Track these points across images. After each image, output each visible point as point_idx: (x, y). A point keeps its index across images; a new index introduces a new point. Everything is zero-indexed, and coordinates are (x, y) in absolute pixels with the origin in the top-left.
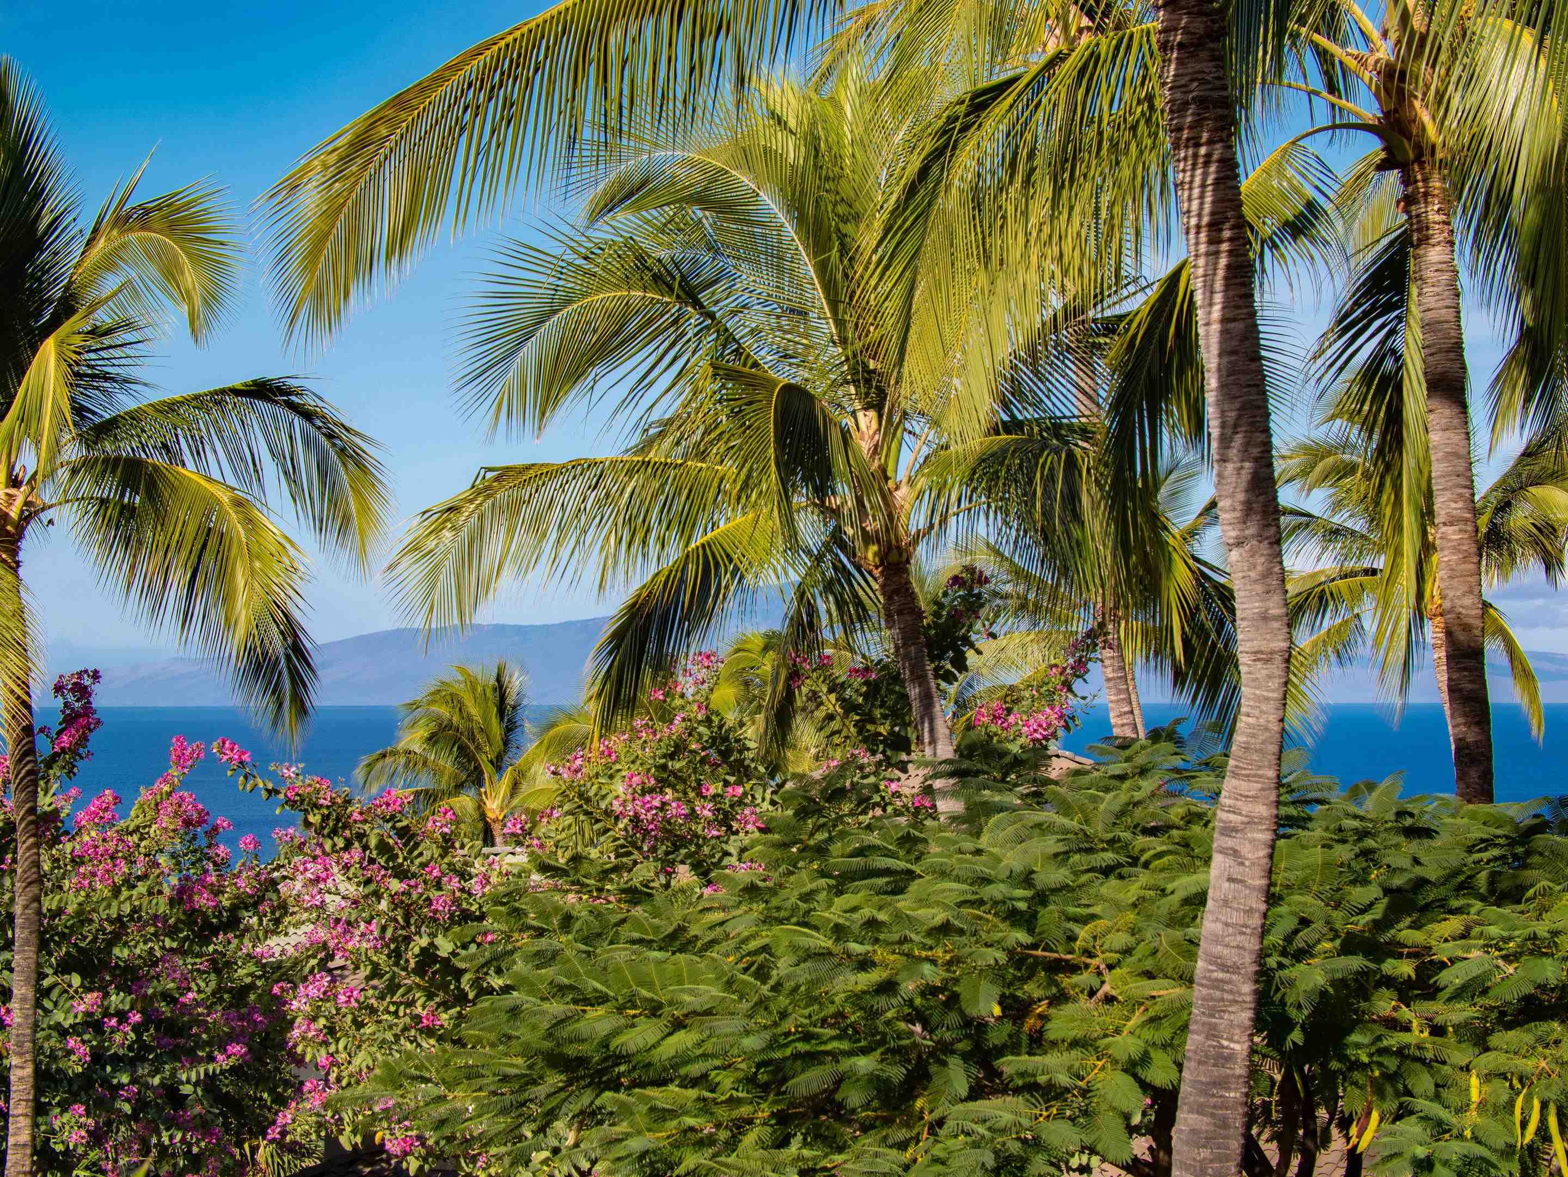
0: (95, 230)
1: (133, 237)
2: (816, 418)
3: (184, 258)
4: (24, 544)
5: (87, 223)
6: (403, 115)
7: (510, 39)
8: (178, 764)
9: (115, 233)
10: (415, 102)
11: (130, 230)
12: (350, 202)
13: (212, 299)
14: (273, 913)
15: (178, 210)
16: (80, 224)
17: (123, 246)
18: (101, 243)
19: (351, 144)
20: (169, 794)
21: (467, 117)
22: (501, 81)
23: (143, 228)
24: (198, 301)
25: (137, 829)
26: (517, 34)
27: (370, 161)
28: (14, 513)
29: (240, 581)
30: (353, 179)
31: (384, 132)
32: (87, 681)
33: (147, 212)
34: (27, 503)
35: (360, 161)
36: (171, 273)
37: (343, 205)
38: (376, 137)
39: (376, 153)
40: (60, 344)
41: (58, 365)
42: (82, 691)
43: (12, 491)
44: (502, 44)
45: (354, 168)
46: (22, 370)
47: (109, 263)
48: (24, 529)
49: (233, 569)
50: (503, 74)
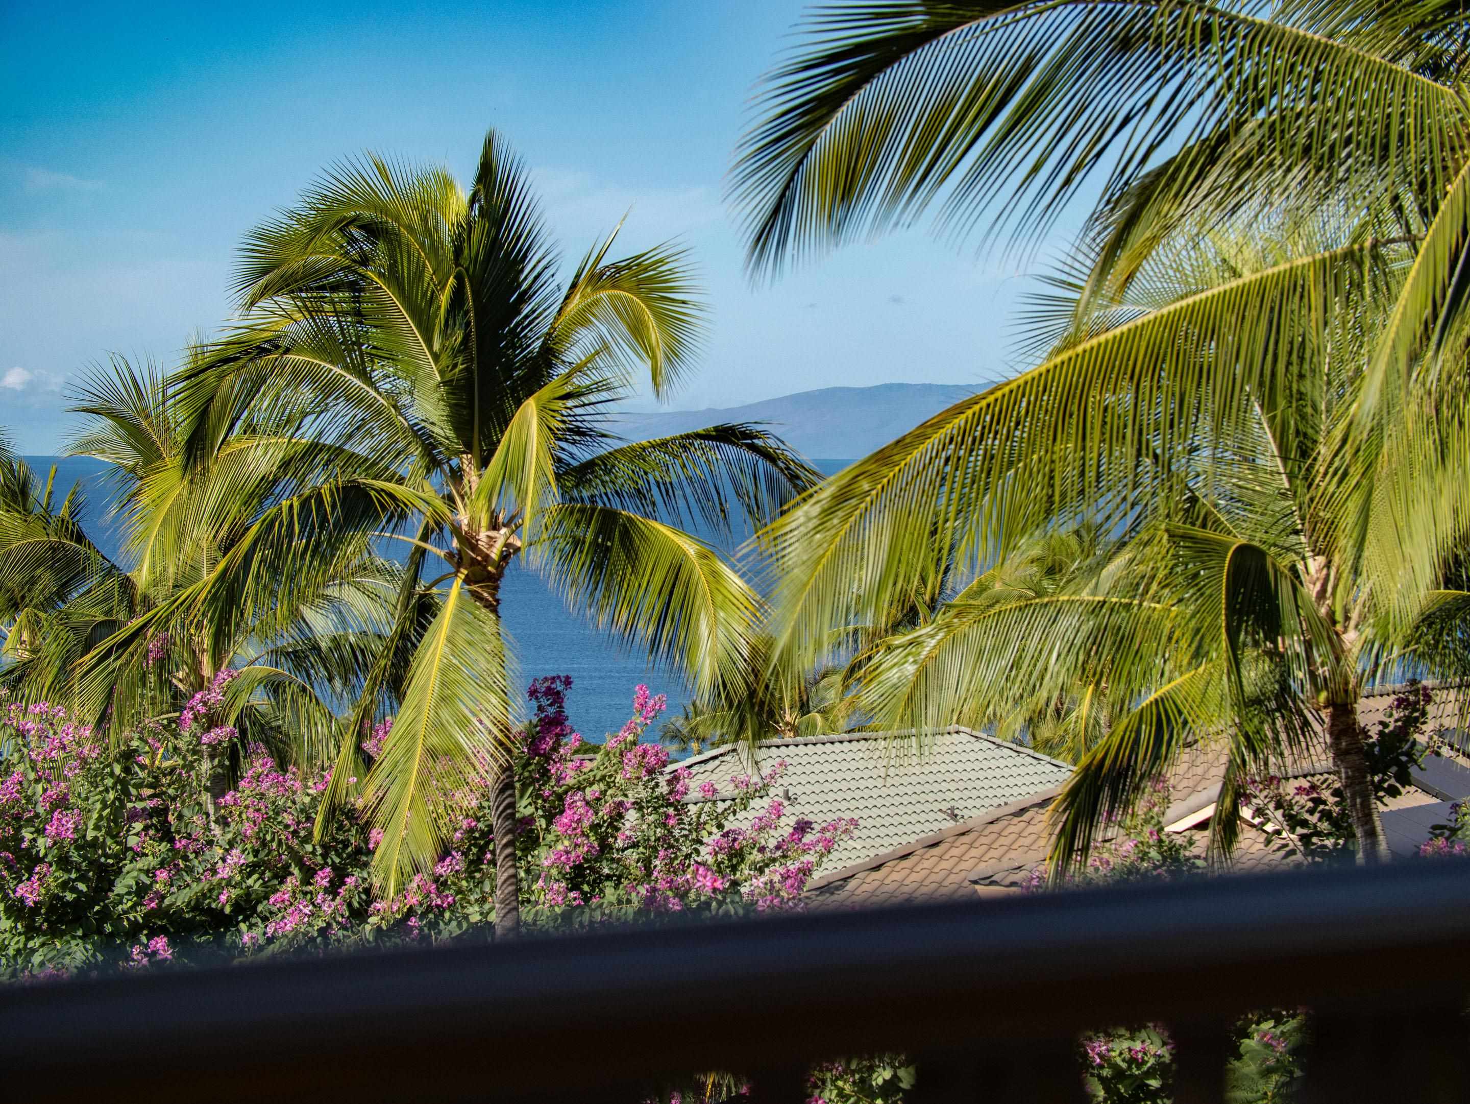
0: (574, 286)
1: (604, 294)
2: (1267, 573)
3: (649, 316)
4: (503, 583)
5: (565, 277)
6: (885, 470)
7: (991, 399)
8: (640, 712)
9: (589, 290)
10: (897, 458)
11: (603, 288)
12: (829, 553)
13: (674, 354)
14: (730, 860)
15: (646, 270)
16: (558, 279)
17: (596, 303)
18: (576, 299)
19: (834, 497)
20: (634, 743)
21: (948, 469)
22: (982, 434)
23: (614, 287)
24: (660, 356)
25: (603, 778)
26: (999, 394)
27: (850, 515)
28: (495, 554)
29: (704, 629)
30: (833, 531)
31: (866, 486)
32: (558, 686)
33: (619, 270)
34: (507, 545)
35: (840, 514)
36: (637, 330)
37: (822, 556)
38: (858, 491)
39: (856, 507)
40: (543, 409)
41: (540, 430)
42: (556, 697)
43: (493, 534)
44: (983, 403)
45: (835, 521)
46: (505, 422)
47: (582, 319)
48: (503, 568)
49: (698, 619)
50: (984, 427)
